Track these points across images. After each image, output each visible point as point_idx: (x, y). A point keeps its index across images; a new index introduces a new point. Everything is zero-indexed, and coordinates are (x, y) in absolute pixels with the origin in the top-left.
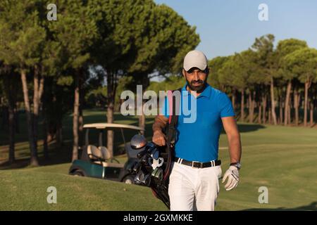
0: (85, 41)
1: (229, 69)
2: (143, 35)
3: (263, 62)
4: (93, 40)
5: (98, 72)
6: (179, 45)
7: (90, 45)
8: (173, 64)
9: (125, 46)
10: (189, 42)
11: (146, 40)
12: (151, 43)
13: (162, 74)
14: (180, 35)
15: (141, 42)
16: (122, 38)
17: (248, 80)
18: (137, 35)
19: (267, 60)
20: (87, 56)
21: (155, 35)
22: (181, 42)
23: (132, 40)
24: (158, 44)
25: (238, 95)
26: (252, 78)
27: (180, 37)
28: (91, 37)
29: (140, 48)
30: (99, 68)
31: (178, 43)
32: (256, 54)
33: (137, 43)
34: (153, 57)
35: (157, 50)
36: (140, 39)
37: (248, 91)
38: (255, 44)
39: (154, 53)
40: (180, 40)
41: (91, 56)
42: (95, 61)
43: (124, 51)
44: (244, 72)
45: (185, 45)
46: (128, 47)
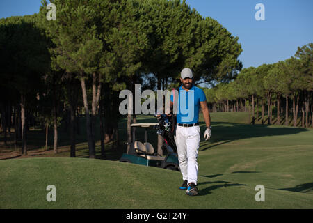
0: (137, 52)
1: (273, 76)
2: (189, 46)
3: (306, 70)
4: (144, 50)
5: (150, 79)
6: (222, 55)
7: (141, 55)
8: (218, 71)
9: (174, 55)
10: (232, 51)
11: (193, 50)
12: (197, 54)
13: (208, 81)
14: (224, 46)
15: (188, 52)
16: (170, 48)
17: (292, 86)
18: (184, 45)
19: (309, 67)
20: (139, 65)
21: (200, 46)
22: (225, 52)
23: (179, 50)
24: (203, 54)
25: (283, 100)
26: (296, 85)
27: (224, 48)
28: (143, 48)
29: (187, 58)
30: (151, 75)
31: (222, 53)
32: (299, 62)
33: (184, 53)
34: (198, 66)
35: (202, 59)
36: (187, 49)
37: (292, 97)
38: (297, 53)
39: (199, 62)
40: (223, 50)
41: (143, 65)
42: (146, 69)
43: (172, 61)
44: (288, 79)
45: (228, 54)
46: (176, 57)
